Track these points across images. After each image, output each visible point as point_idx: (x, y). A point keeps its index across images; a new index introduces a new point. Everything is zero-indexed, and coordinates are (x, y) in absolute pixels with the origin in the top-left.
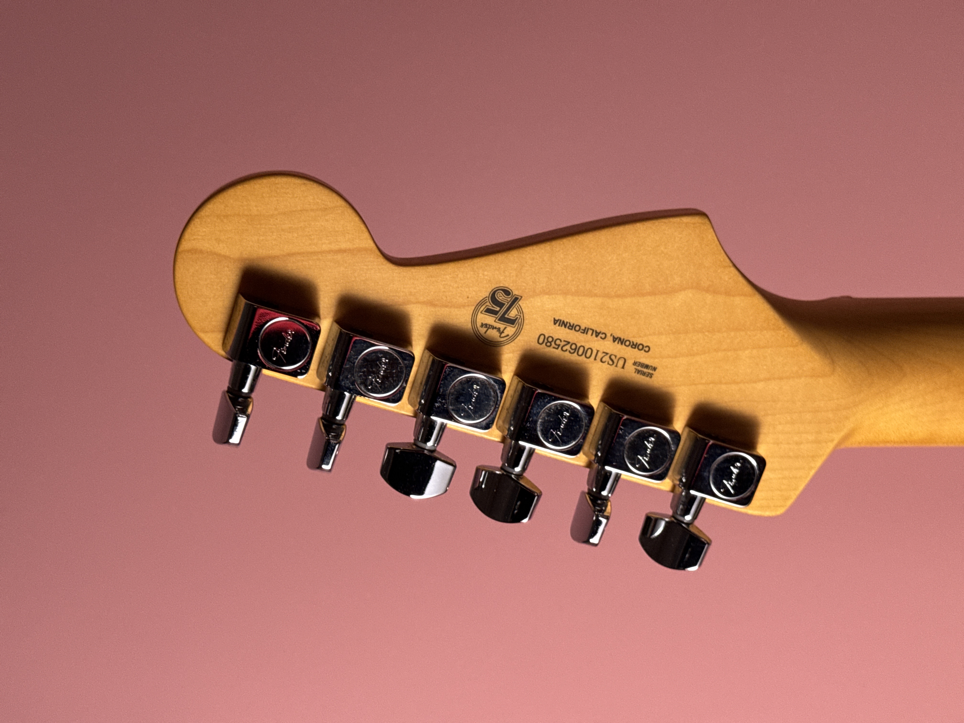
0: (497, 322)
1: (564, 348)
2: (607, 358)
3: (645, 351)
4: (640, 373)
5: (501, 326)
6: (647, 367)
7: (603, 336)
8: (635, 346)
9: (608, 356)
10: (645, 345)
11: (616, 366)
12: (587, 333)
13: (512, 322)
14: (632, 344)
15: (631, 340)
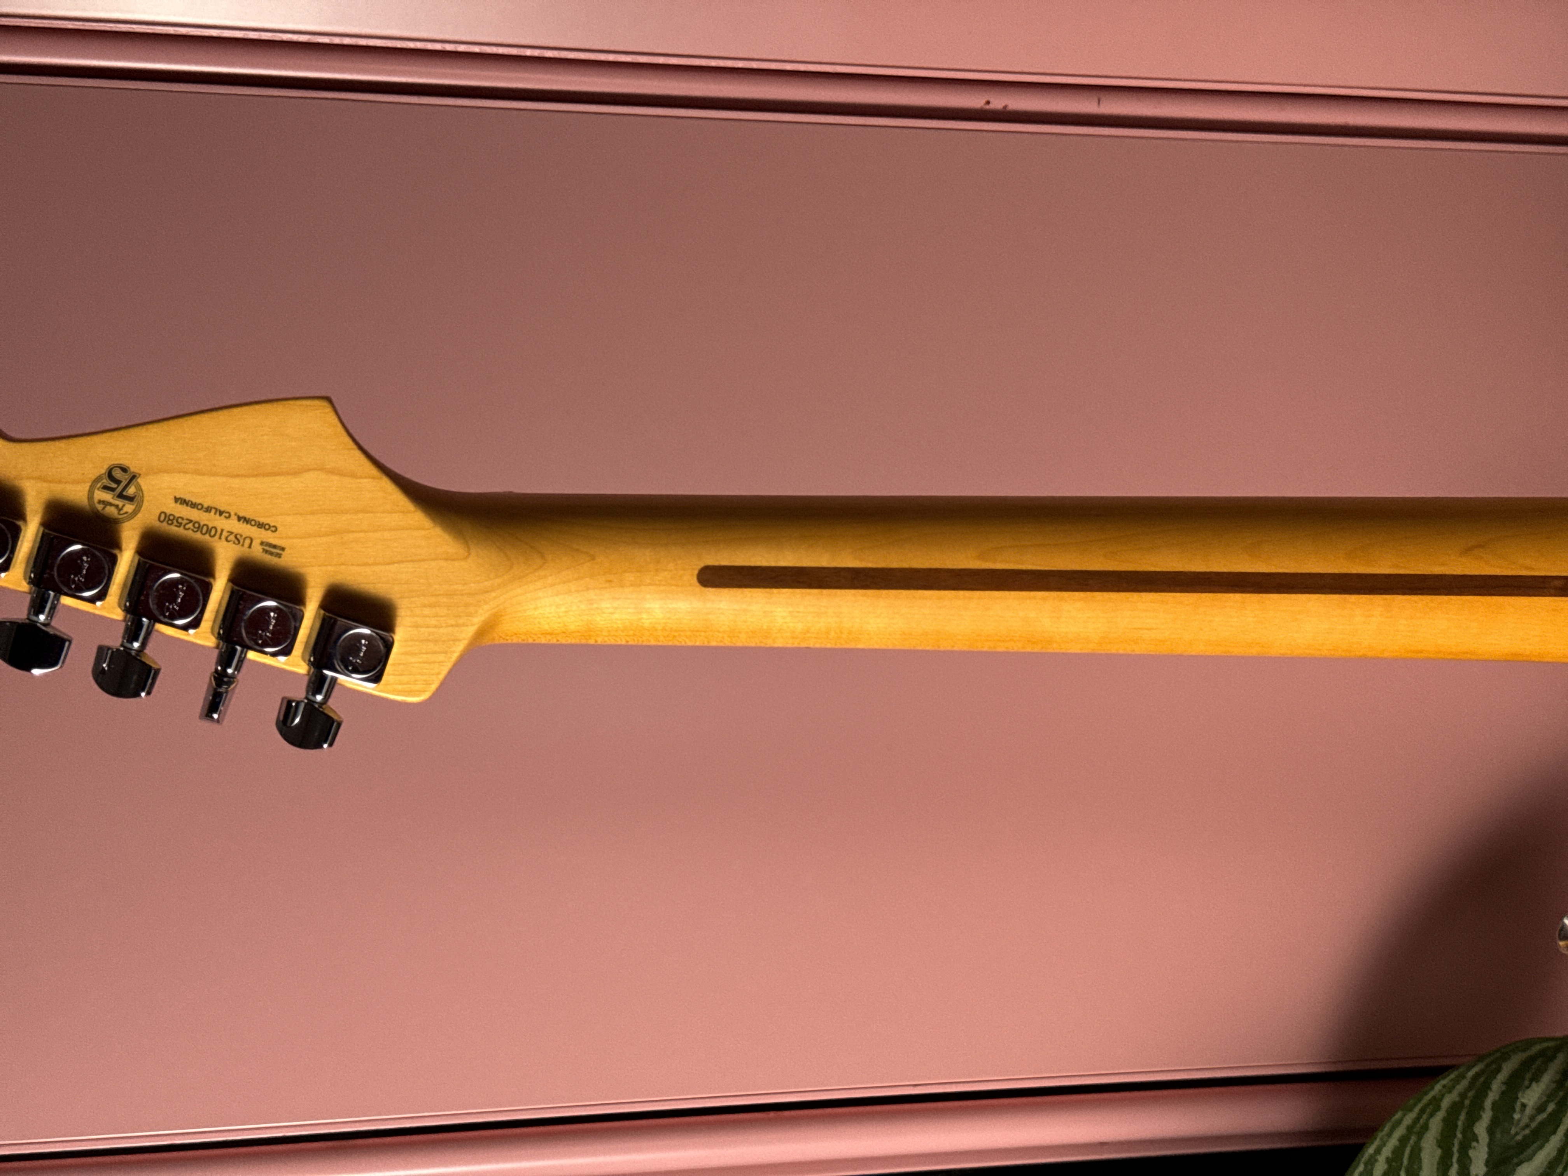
0: (115, 499)
1: (187, 527)
2: (232, 537)
3: (272, 531)
4: (268, 553)
5: (120, 503)
6: (275, 547)
7: (227, 515)
8: (261, 525)
9: (234, 534)
10: (272, 524)
11: (243, 545)
12: (210, 512)
13: (130, 499)
14: (257, 524)
15: (257, 519)
